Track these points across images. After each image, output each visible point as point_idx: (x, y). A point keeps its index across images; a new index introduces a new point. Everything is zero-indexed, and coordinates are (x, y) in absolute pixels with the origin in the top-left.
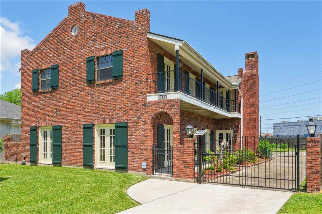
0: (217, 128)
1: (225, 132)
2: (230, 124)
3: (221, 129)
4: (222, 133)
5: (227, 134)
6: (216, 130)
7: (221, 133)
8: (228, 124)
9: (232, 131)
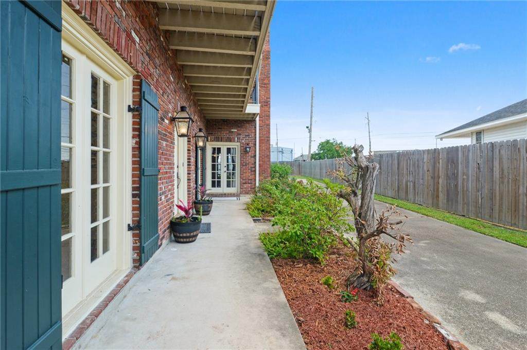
0: (209, 138)
1: (224, 146)
2: (236, 130)
3: (218, 139)
4: (219, 147)
5: (229, 150)
6: (207, 141)
7: (216, 147)
8: (232, 130)
9: (238, 144)
